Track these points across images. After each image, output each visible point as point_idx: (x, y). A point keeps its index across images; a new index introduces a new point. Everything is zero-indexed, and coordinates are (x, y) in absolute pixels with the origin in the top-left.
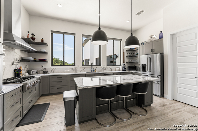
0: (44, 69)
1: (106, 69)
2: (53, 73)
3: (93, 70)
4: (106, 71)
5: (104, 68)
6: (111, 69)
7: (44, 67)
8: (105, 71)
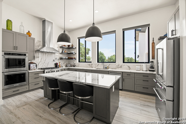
0: (75, 64)
1: (121, 67)
2: (78, 67)
3: (105, 67)
4: (122, 69)
5: (119, 65)
6: (129, 67)
7: (74, 63)
8: (120, 69)
